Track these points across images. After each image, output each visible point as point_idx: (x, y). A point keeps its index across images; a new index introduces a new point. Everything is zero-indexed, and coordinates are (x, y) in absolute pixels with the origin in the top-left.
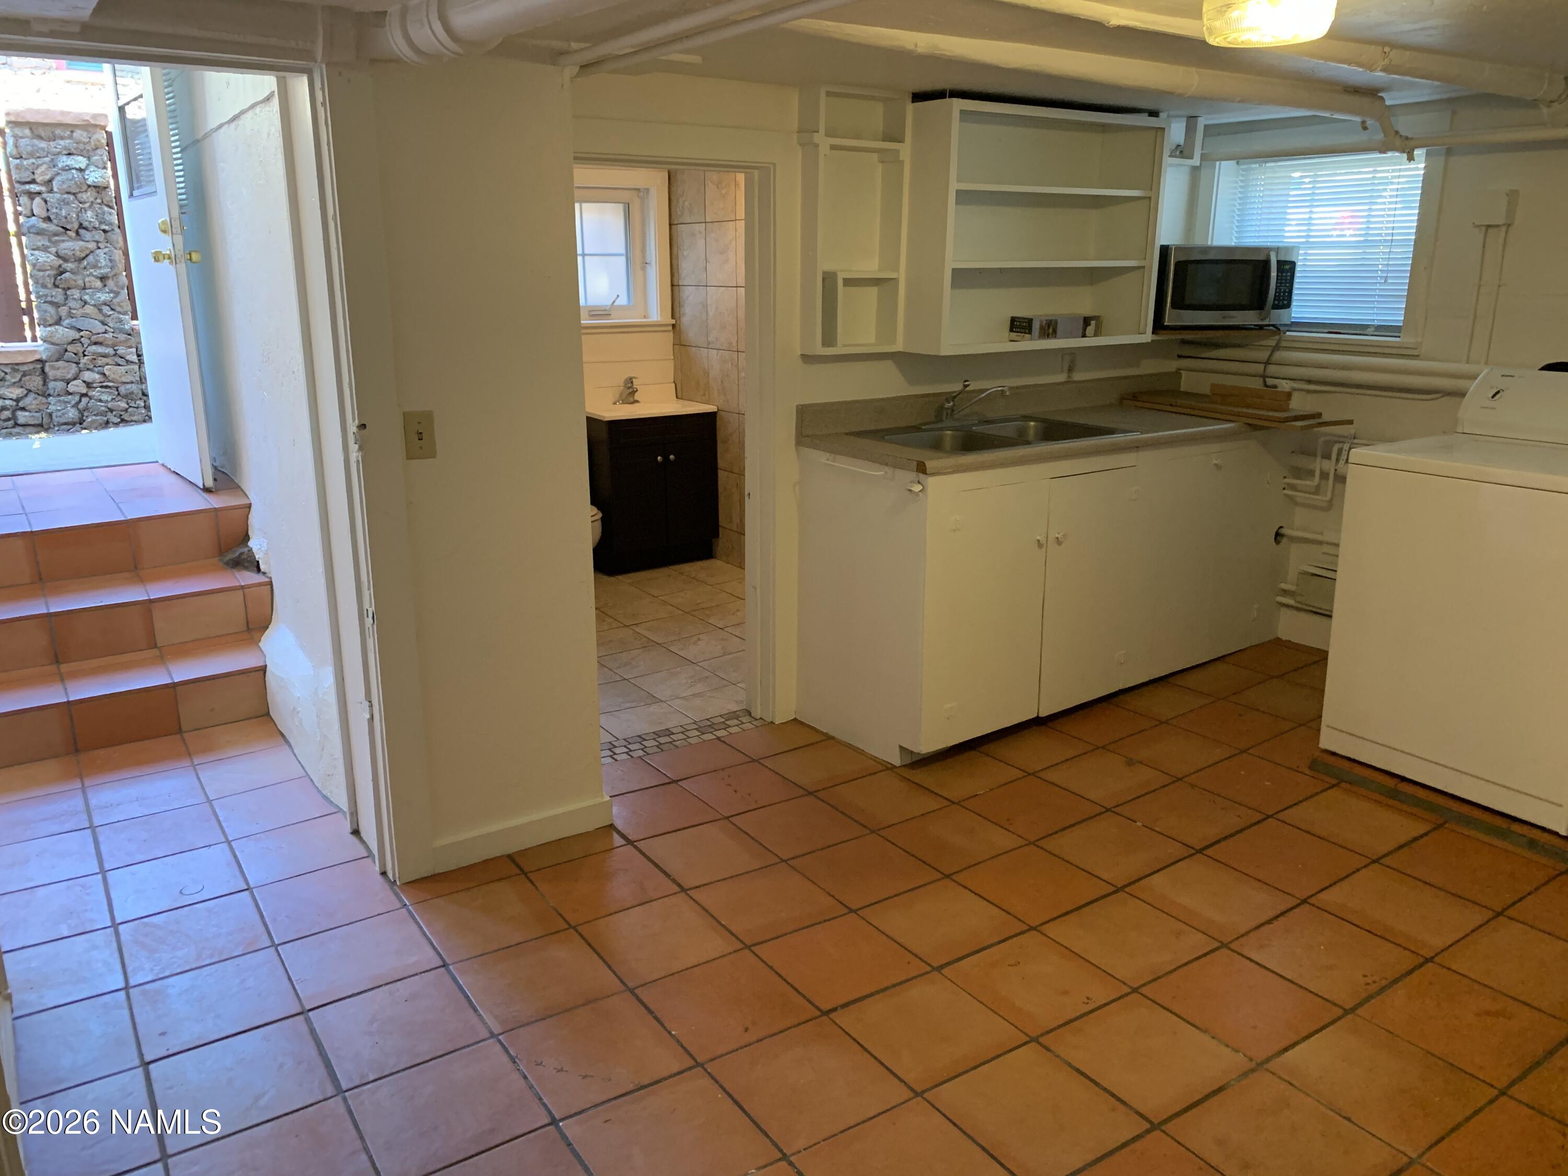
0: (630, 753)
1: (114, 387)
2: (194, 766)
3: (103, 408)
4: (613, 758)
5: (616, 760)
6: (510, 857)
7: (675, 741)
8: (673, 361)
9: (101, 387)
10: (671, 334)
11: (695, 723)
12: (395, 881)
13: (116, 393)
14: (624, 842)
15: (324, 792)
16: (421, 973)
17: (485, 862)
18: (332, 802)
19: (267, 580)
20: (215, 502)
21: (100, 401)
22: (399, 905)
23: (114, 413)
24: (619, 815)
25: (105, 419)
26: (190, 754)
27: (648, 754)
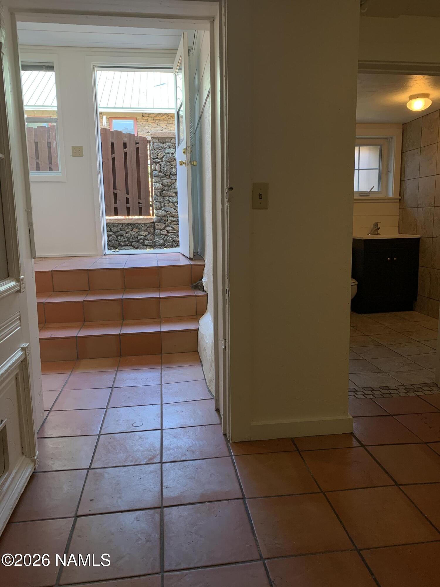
0: (365, 396)
1: (176, 232)
2: (161, 369)
3: (172, 240)
4: (356, 397)
5: (357, 398)
6: (292, 440)
7: (391, 393)
8: (398, 217)
9: (172, 233)
10: (398, 204)
11: (403, 386)
12: (229, 440)
13: (176, 235)
14: (359, 445)
15: (210, 388)
16: (229, 500)
17: (279, 439)
18: (211, 393)
19: (206, 294)
20: (192, 263)
21: (171, 238)
22: (227, 454)
23: (175, 242)
24: (357, 428)
25: (172, 244)
26: (162, 363)
27: (376, 398)
